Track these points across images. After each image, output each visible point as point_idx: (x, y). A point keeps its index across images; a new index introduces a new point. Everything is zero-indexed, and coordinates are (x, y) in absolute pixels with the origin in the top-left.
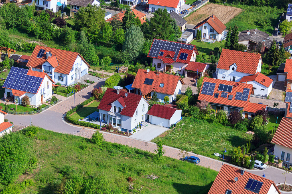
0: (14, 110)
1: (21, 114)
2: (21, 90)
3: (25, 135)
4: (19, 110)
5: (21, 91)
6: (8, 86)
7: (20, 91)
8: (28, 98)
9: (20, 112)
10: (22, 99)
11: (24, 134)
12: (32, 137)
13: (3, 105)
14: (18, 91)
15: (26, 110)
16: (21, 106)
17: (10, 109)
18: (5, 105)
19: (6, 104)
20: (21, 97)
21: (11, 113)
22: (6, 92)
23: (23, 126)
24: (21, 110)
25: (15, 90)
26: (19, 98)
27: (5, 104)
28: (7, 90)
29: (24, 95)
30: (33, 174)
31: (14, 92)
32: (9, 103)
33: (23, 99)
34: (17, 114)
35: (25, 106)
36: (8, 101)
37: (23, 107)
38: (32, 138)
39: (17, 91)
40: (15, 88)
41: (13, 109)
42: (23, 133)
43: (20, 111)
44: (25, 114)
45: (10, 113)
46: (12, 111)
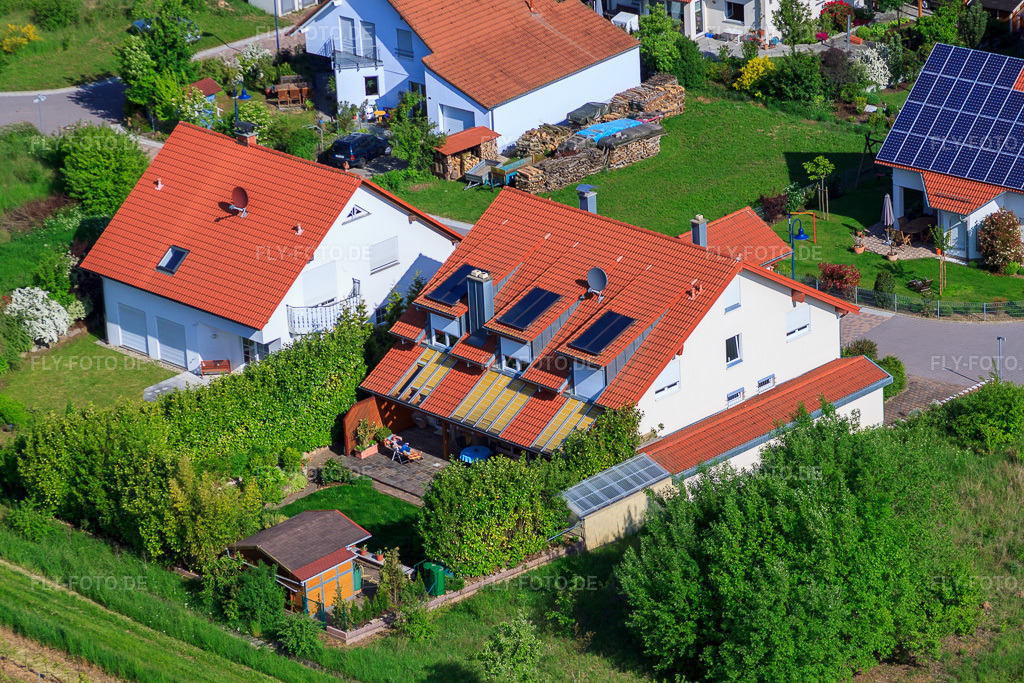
0: (927, 291)
1: (964, 312)
2: (977, 175)
3: (956, 435)
4: (953, 293)
5: (974, 186)
6: (906, 157)
7: (968, 185)
8: (1014, 225)
9: (960, 304)
10: (981, 228)
11: (950, 430)
12: (992, 448)
13: (874, 262)
14: (958, 182)
15: (1000, 292)
16: (975, 272)
17: (911, 286)
18: (884, 262)
19: (894, 258)
20: (975, 219)
21: (911, 309)
22: (897, 192)
23: (961, 381)
24: (970, 290)
25: (941, 179)
26: (965, 225)
27: (885, 258)
28: (901, 180)
29: (992, 208)
30: (949, 663)
31: (937, 188)
32: (907, 253)
33: (983, 229)
34: (943, 313)
35: (995, 269)
36: (907, 240)
37: (982, 273)
38: (991, 453)
39: (952, 181)
40: (941, 167)
41: (925, 284)
42: (943, 423)
43: (966, 297)
44: (985, 315)
45: (901, 308)
46: (916, 299)
